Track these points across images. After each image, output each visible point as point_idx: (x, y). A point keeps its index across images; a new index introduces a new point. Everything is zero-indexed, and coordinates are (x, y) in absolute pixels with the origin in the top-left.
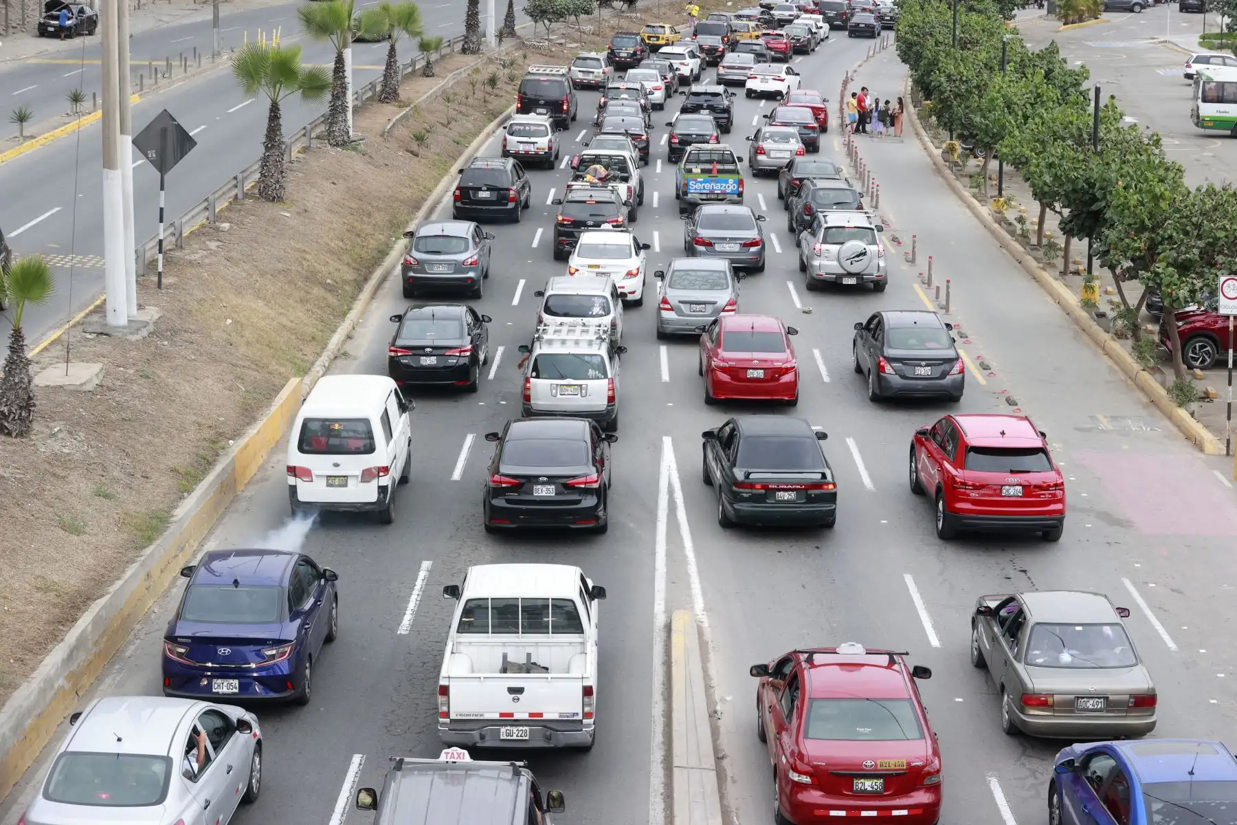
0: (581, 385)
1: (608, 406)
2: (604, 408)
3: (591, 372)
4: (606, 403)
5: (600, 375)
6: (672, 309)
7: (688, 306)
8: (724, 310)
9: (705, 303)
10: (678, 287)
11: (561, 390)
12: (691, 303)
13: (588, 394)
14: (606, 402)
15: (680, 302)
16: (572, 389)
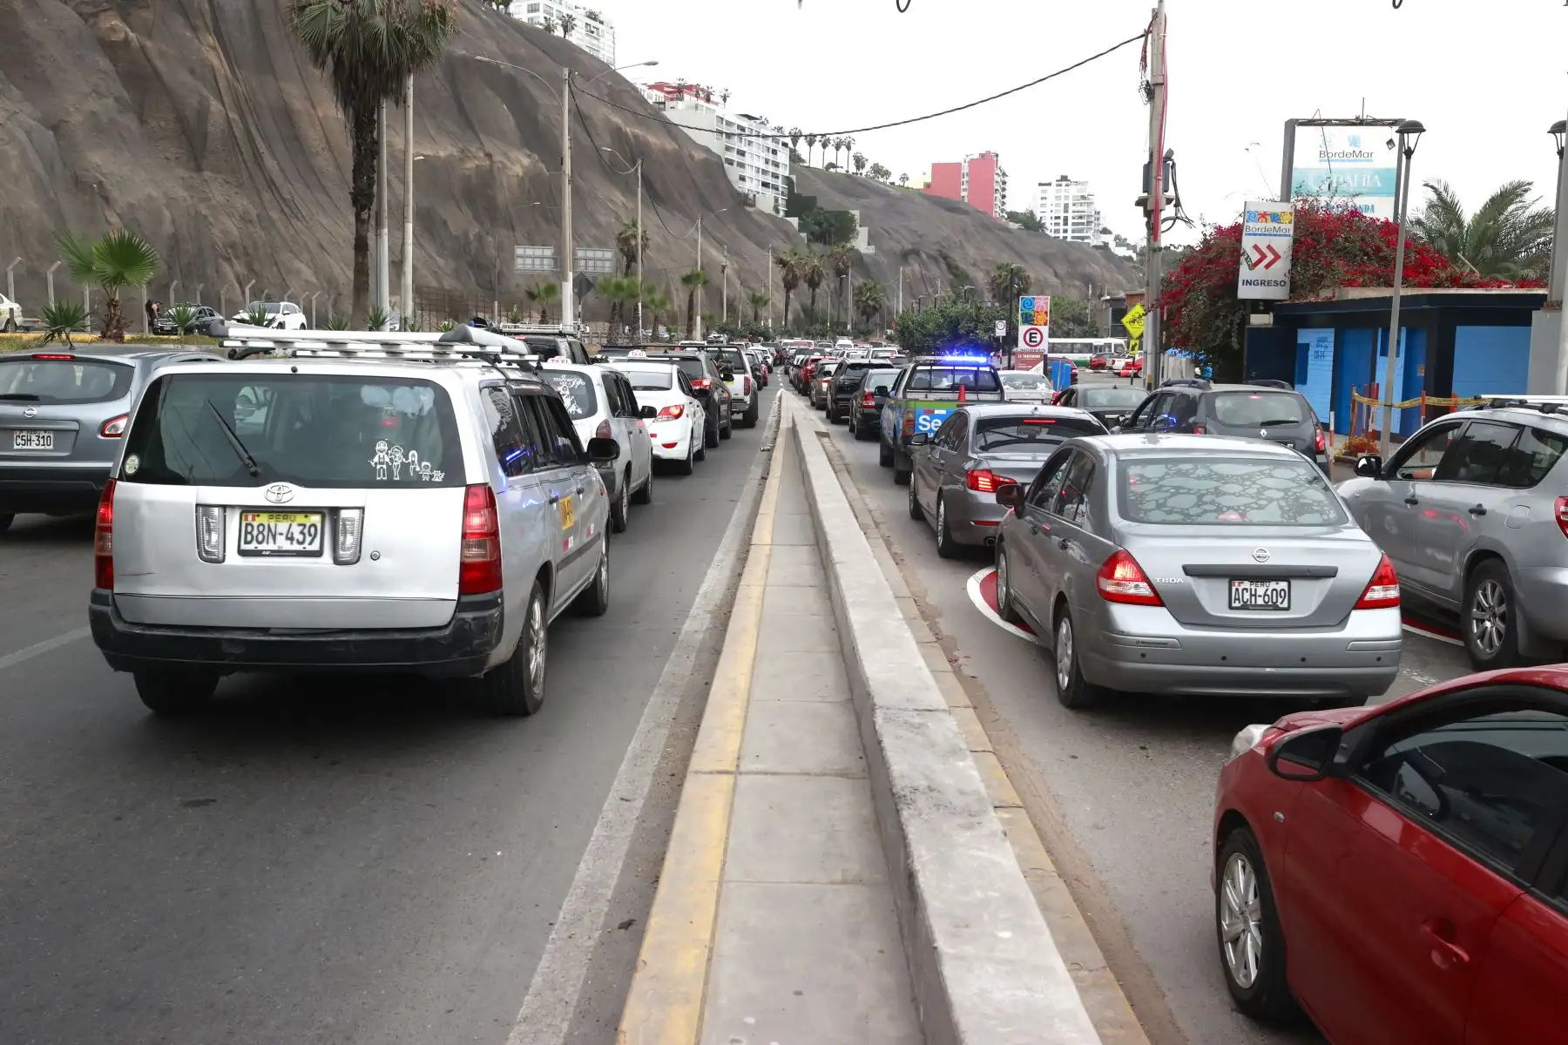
0: (335, 511)
1: (461, 606)
2: (444, 615)
3: (384, 455)
4: (453, 594)
5: (424, 468)
6: (1156, 600)
7: (1223, 585)
8: (1363, 604)
9: (1288, 575)
10: (1158, 515)
11: (245, 534)
12: (1233, 575)
13: (366, 551)
14: (450, 590)
15: (1189, 571)
16: (295, 525)
